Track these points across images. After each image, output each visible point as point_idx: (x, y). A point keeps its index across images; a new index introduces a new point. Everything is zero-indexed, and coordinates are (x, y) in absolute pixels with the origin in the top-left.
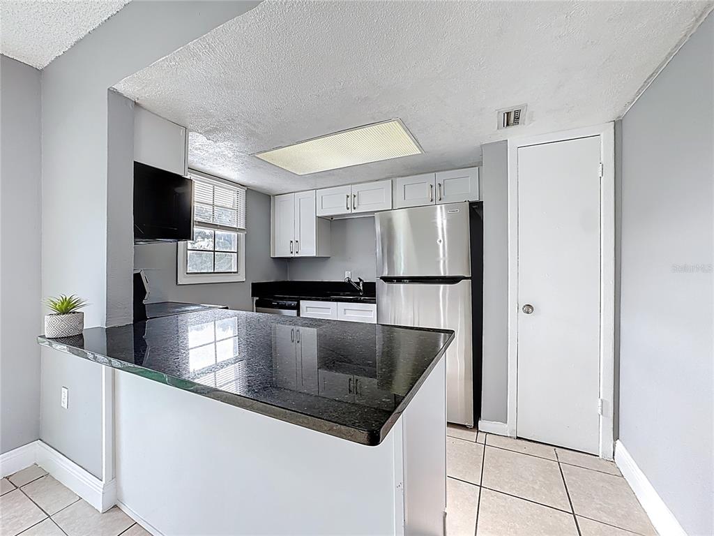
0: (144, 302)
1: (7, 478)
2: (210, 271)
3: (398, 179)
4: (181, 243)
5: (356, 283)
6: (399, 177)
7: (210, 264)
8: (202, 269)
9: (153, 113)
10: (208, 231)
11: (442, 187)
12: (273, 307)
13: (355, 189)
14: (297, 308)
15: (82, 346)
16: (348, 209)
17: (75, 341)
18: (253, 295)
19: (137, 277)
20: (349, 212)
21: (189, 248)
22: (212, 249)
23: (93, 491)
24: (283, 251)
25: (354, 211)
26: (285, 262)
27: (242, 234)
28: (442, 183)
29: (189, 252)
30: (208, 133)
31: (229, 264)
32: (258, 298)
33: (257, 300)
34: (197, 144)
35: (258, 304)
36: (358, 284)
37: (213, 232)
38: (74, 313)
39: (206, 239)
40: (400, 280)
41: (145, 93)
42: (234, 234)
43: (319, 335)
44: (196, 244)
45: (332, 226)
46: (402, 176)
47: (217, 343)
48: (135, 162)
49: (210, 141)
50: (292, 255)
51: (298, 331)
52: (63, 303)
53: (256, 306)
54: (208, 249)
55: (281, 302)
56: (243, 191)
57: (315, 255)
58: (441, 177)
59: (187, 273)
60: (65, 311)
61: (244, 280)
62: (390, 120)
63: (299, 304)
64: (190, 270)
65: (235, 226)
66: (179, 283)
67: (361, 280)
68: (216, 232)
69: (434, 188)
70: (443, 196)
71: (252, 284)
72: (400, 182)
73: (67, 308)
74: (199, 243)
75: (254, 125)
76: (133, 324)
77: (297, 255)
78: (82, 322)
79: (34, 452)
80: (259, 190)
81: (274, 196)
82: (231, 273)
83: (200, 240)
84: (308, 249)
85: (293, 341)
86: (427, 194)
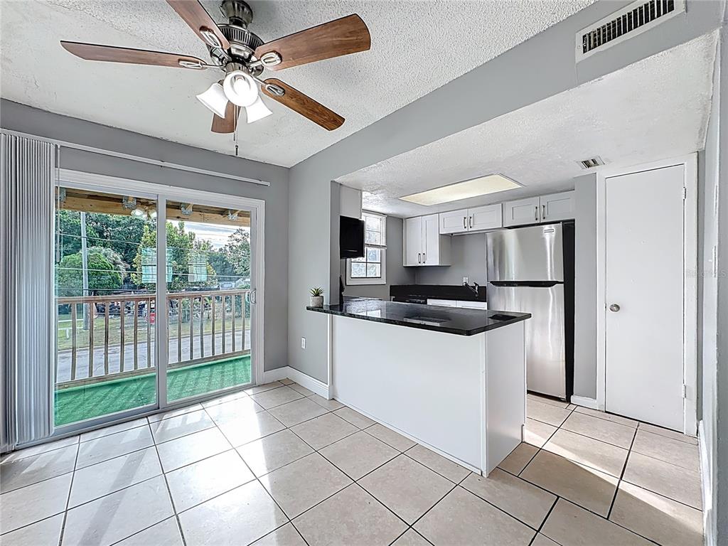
2: (364, 276)
3: (507, 203)
4: (348, 260)
5: (471, 286)
6: (508, 201)
7: (364, 272)
8: (360, 275)
9: (347, 187)
11: (546, 208)
13: (471, 212)
14: (426, 303)
16: (465, 227)
17: (319, 308)
18: (391, 295)
19: (341, 280)
20: (466, 230)
21: (352, 261)
22: (365, 261)
23: (322, 390)
24: (413, 261)
25: (470, 229)
26: (415, 270)
27: (384, 250)
28: (545, 204)
29: (352, 264)
30: (372, 191)
31: (375, 271)
33: (394, 298)
36: (474, 288)
38: (320, 296)
40: (510, 284)
42: (378, 250)
45: (452, 242)
46: (511, 201)
48: (341, 217)
49: (373, 195)
50: (419, 265)
54: (363, 261)
55: (413, 300)
56: (384, 218)
57: (438, 264)
58: (544, 199)
59: (352, 278)
60: (317, 295)
61: (386, 283)
63: (426, 301)
64: (353, 275)
65: (379, 244)
66: (347, 284)
67: (476, 284)
68: (368, 249)
69: (538, 209)
70: (546, 216)
71: (390, 286)
72: (508, 205)
76: (340, 305)
77: (424, 265)
78: (323, 300)
79: (287, 372)
80: (395, 216)
81: (405, 219)
82: (377, 278)
84: (433, 260)
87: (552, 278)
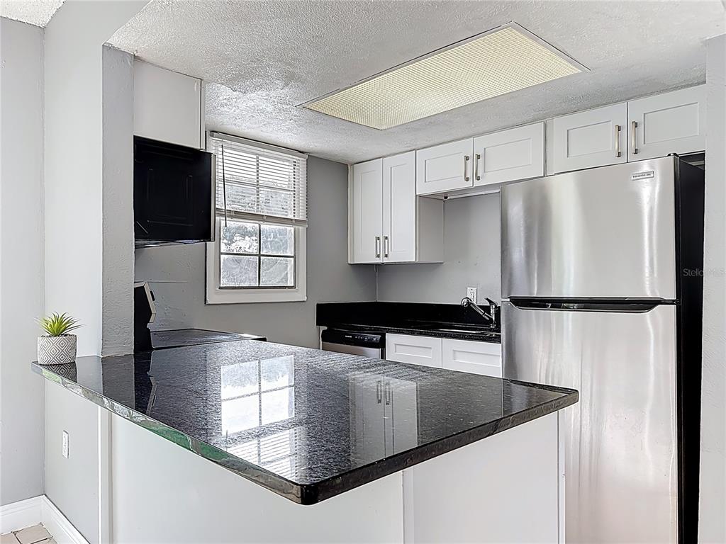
0: (149, 326)
1: (15, 533)
2: (253, 285)
3: (556, 120)
5: (481, 307)
6: (558, 115)
7: (253, 274)
8: (241, 281)
9: (159, 67)
10: (250, 225)
11: (641, 128)
12: (348, 342)
13: (480, 144)
14: (381, 345)
15: (74, 378)
16: (467, 179)
18: (319, 323)
19: (140, 294)
20: (469, 184)
21: (222, 251)
22: (255, 252)
24: (365, 254)
25: (477, 183)
26: (372, 272)
27: (302, 229)
28: (640, 120)
29: (222, 256)
31: (282, 274)
32: (326, 328)
33: (323, 331)
34: (221, 98)
35: (327, 337)
36: (487, 309)
37: (257, 225)
38: (66, 335)
39: (247, 237)
40: (558, 303)
41: (144, 43)
42: (290, 229)
43: (421, 393)
44: (233, 245)
45: (445, 211)
46: (564, 114)
47: (262, 395)
48: (134, 136)
49: (237, 93)
50: (379, 261)
51: (388, 384)
52: (54, 323)
53: (323, 341)
54: (250, 251)
55: (359, 335)
56: (302, 161)
57: (411, 258)
58: (638, 109)
59: (220, 288)
60: (56, 333)
61: (305, 300)
62: (497, 28)
63: (383, 340)
64: (224, 282)
65: (291, 216)
66: (209, 301)
67: (491, 302)
68: (262, 226)
69: (624, 131)
70: (641, 146)
71: (318, 305)
72: (559, 125)
73: (60, 329)
74: (238, 243)
75: (290, 64)
76: (134, 355)
77: (386, 260)
78: (74, 348)
79: (40, 509)
80: (328, 158)
81: (352, 165)
82: (285, 287)
83: (238, 238)
84: (403, 250)
85: (380, 401)
86: (611, 144)
87: (653, 292)
